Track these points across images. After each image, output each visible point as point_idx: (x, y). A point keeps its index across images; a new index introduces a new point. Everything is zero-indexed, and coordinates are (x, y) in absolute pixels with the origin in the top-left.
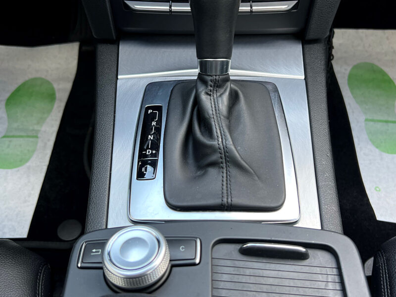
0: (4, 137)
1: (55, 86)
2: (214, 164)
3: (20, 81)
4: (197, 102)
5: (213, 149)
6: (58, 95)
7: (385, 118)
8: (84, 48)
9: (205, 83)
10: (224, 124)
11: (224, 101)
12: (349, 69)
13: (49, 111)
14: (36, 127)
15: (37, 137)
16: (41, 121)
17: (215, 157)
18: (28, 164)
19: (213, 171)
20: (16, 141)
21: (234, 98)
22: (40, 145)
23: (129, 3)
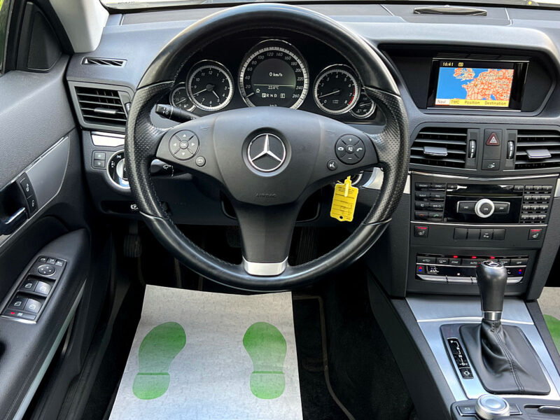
0: (254, 372)
1: (280, 330)
2: (506, 370)
5: (505, 362)
6: (286, 338)
8: (297, 298)
9: (489, 325)
13: (285, 351)
14: (278, 365)
15: (282, 373)
16: (281, 359)
17: (507, 366)
18: (283, 395)
19: (507, 374)
20: (266, 376)
22: (287, 379)
23: (420, 276)
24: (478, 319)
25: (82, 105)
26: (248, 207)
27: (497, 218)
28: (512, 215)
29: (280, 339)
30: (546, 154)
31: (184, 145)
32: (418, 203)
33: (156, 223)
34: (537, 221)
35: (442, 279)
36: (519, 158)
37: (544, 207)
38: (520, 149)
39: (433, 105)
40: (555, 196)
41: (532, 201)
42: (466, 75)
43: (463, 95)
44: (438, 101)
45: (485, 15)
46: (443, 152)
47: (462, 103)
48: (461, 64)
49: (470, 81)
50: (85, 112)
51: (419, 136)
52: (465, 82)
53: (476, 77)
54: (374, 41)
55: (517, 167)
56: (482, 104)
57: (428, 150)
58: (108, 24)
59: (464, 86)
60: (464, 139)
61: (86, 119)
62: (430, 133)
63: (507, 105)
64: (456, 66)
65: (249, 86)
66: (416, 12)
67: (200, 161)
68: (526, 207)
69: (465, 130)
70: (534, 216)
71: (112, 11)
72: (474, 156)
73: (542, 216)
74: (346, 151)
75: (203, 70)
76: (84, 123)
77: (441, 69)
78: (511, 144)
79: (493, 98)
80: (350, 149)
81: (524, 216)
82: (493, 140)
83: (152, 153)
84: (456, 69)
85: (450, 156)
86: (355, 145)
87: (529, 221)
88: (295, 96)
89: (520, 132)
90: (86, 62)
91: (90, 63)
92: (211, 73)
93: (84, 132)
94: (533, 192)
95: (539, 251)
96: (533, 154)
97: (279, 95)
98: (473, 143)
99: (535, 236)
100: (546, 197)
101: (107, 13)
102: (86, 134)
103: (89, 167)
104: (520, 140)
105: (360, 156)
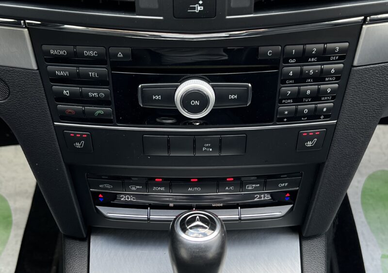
6: (14, 218)
13: (5, 242)
23: (101, 209)
29: (6, 220)
34: (314, 115)
37: (329, 87)
40: (355, 63)
41: (301, 78)
73: (325, 106)
81: (286, 109)
87: (296, 116)
94: (302, 58)
99: (309, 144)
100: (333, 67)
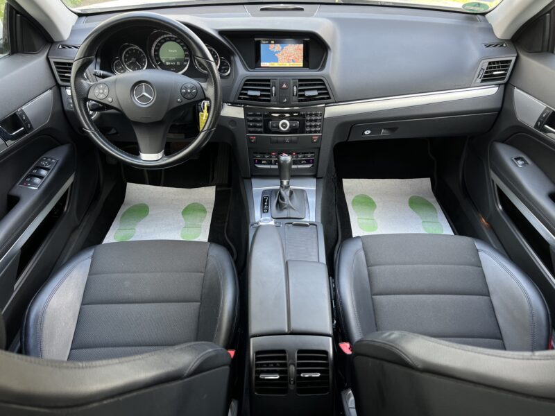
0: (184, 227)
1: (205, 206)
2: (285, 208)
3: (187, 204)
4: (280, 194)
5: (285, 204)
6: (207, 210)
7: (368, 217)
8: (218, 189)
10: (288, 198)
11: (288, 192)
12: (353, 197)
13: (205, 217)
14: (199, 223)
15: (200, 227)
16: (202, 221)
17: (286, 206)
18: (198, 238)
19: (285, 210)
20: (190, 229)
21: (291, 193)
22: (202, 231)
23: (257, 165)
24: (278, 187)
25: (59, 72)
26: (138, 124)
27: (292, 130)
28: (301, 129)
29: (204, 211)
30: (315, 93)
31: (101, 91)
32: (249, 123)
33: (91, 134)
34: (315, 132)
35: (268, 167)
36: (300, 96)
37: (318, 124)
38: (300, 90)
39: (260, 67)
40: (325, 117)
41: (311, 121)
42: (276, 48)
43: (276, 60)
44: (263, 64)
45: (302, 9)
46: (258, 93)
47: (276, 65)
48: (273, 42)
49: (279, 52)
50: (60, 76)
51: (245, 85)
52: (277, 52)
53: (282, 49)
54: (216, 30)
55: (300, 101)
56: (288, 65)
57: (250, 93)
58: (77, 22)
59: (276, 55)
60: (269, 85)
61: (61, 80)
62: (250, 83)
63: (302, 66)
64: (270, 43)
65: (157, 58)
66: (262, 10)
67: (110, 99)
68: (308, 124)
69: (269, 81)
70: (313, 130)
71: (80, 15)
72: (275, 95)
73: (318, 129)
74: (186, 92)
75: (130, 50)
76: (60, 82)
77: (262, 45)
78: (295, 87)
79: (293, 61)
80: (189, 91)
81: (308, 129)
82: (284, 86)
83: (86, 96)
84: (270, 45)
85: (262, 95)
86: (192, 88)
87: (311, 132)
88: (185, 63)
89: (300, 80)
90: (60, 47)
91: (63, 47)
92: (134, 51)
93: (62, 88)
94: (311, 115)
95: (319, 148)
96: (308, 93)
97: (176, 63)
98: (274, 88)
99: (315, 141)
100: (319, 118)
101: (76, 17)
102: (62, 89)
103: (66, 108)
104: (300, 85)
105: (195, 95)
